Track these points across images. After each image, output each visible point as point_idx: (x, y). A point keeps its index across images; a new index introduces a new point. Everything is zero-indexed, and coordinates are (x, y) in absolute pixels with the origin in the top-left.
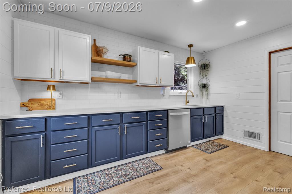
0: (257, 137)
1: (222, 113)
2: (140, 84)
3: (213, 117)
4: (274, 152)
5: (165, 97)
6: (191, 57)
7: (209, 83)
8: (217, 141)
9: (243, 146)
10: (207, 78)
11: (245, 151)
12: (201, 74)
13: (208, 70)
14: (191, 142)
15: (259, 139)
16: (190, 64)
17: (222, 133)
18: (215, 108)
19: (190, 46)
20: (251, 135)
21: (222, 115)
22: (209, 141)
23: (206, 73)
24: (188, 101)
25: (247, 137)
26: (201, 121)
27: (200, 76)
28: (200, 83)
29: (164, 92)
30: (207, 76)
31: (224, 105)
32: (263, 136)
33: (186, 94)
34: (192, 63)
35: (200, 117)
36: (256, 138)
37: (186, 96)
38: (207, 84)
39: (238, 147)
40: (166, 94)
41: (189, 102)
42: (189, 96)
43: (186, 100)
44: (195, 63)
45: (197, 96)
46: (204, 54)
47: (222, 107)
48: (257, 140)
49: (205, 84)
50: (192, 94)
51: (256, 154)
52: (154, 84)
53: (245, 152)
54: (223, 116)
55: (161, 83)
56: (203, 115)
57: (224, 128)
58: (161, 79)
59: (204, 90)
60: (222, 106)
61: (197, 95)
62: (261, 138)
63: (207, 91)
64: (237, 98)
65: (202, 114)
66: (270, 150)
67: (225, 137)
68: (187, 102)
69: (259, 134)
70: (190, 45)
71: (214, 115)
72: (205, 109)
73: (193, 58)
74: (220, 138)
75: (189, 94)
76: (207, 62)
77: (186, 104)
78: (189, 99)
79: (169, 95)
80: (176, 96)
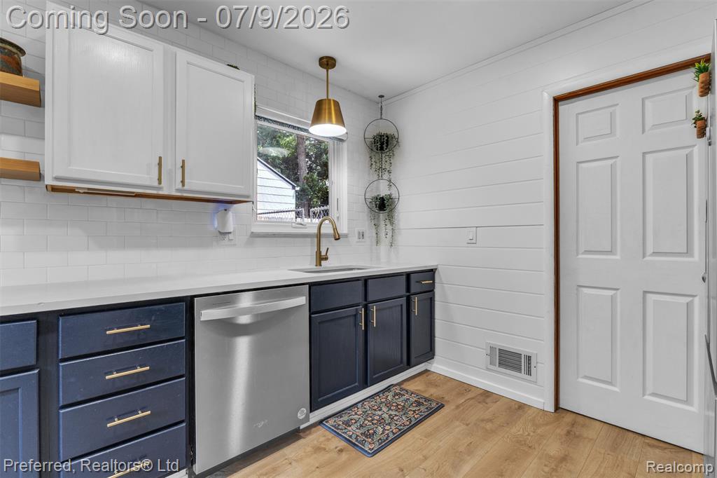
0: (523, 367)
1: (431, 290)
2: (57, 179)
3: (402, 305)
4: (569, 413)
5: (229, 240)
6: (330, 100)
7: (395, 195)
8: (411, 387)
9: (486, 394)
10: (390, 181)
11: (490, 420)
12: (374, 166)
13: (394, 155)
14: (311, 411)
15: (529, 373)
16: (325, 123)
17: (430, 354)
18: (408, 275)
19: (328, 62)
20: (509, 360)
21: (431, 299)
22: (388, 389)
23: (387, 164)
24: (323, 253)
25: (497, 368)
26: (356, 325)
27: (369, 174)
28: (370, 195)
29: (224, 222)
30: (389, 172)
31: (436, 264)
32: (538, 364)
33: (315, 231)
34: (330, 121)
35: (351, 310)
36: (519, 370)
37: (319, 236)
38: (390, 198)
39: (471, 402)
40: (230, 227)
41: (326, 259)
42: (327, 236)
43: (319, 252)
44: (340, 120)
45: (362, 235)
46: (380, 102)
47: (431, 273)
48: (523, 375)
49: (382, 199)
50: (335, 229)
51: (521, 432)
52: (147, 183)
53: (489, 426)
54: (432, 301)
55: (183, 182)
56: (365, 303)
57: (436, 339)
58: (183, 167)
59: (382, 215)
60: (432, 270)
61: (359, 233)
62: (533, 370)
63: (391, 218)
64: (472, 242)
65: (360, 299)
66: (557, 407)
67: (437, 366)
68: (321, 258)
69: (529, 358)
70: (327, 57)
71: (403, 300)
72: (370, 282)
73: (337, 104)
74: (426, 371)
75: (327, 229)
76: (389, 130)
77: (318, 264)
78: (328, 249)
79: (249, 234)
80: (281, 237)
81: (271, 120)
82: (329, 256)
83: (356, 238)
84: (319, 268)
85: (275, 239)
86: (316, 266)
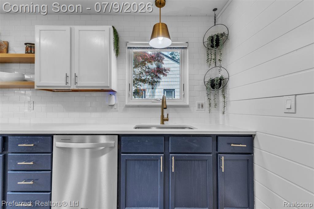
2: (38, 86)
5: (115, 109)
24: (165, 116)
29: (110, 100)
31: (256, 130)
41: (167, 120)
43: (163, 116)
45: (201, 106)
47: (250, 138)
61: (199, 105)
63: (224, 94)
68: (163, 120)
77: (162, 123)
78: (168, 114)
79: (124, 106)
80: (143, 107)
81: (137, 47)
82: (169, 119)
83: (196, 108)
84: (162, 126)
85: (139, 108)
86: (161, 124)
